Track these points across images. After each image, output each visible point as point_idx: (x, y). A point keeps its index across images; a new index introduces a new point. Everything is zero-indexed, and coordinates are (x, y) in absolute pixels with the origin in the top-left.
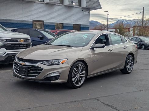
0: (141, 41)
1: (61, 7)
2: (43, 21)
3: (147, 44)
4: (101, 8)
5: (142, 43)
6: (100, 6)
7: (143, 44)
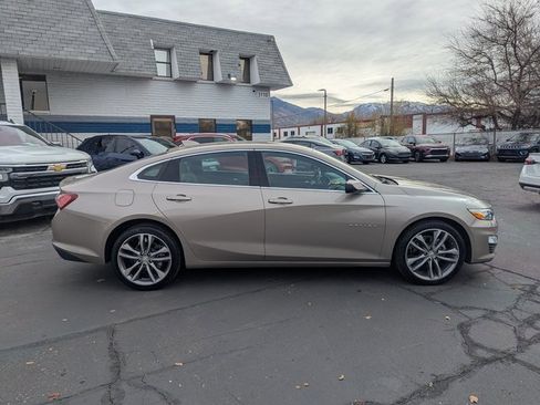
0: (380, 147)
1: (209, 87)
2: (173, 117)
3: (390, 154)
4: (292, 85)
5: (382, 150)
6: (290, 80)
7: (383, 153)
